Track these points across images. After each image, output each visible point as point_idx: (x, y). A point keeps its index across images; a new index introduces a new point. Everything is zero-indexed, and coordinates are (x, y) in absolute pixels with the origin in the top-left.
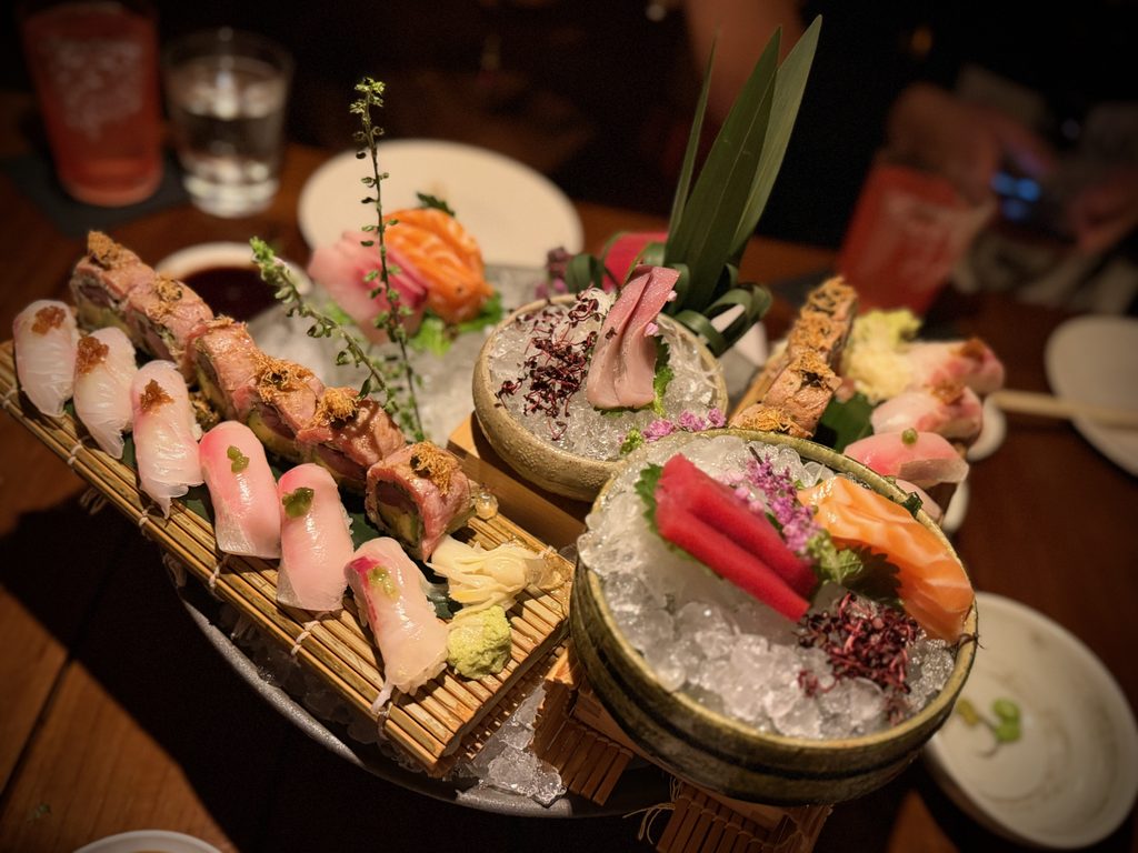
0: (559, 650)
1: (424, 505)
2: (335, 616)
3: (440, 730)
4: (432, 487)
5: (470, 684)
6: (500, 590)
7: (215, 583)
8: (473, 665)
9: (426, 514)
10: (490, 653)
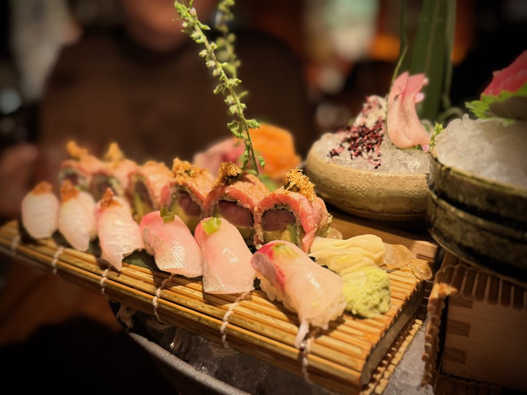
0: (417, 321)
1: (300, 207)
2: (248, 298)
3: (357, 351)
4: (302, 197)
5: (369, 321)
6: (368, 256)
7: (157, 302)
8: (366, 304)
9: (302, 213)
10: (377, 293)
